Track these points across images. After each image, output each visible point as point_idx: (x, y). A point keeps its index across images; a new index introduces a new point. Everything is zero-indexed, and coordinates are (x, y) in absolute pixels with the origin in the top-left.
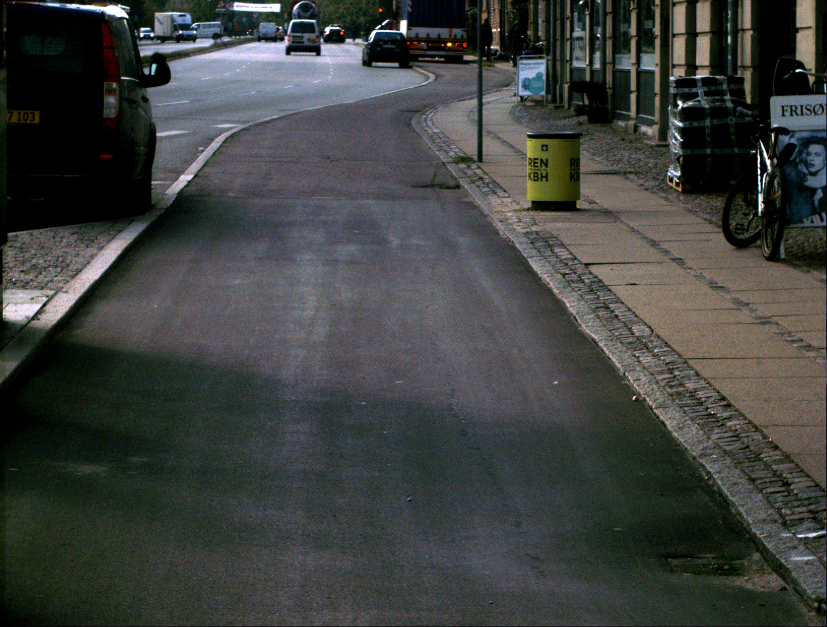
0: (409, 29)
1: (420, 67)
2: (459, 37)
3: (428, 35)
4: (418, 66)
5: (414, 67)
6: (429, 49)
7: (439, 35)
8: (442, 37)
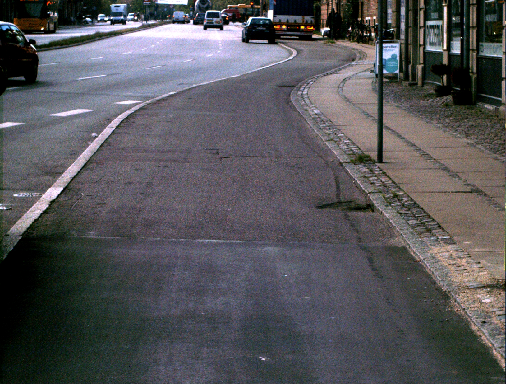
0: (274, 17)
1: (283, 43)
2: (309, 22)
3: (288, 21)
4: (281, 43)
5: (279, 44)
6: (288, 30)
7: (295, 21)
8: (298, 22)
